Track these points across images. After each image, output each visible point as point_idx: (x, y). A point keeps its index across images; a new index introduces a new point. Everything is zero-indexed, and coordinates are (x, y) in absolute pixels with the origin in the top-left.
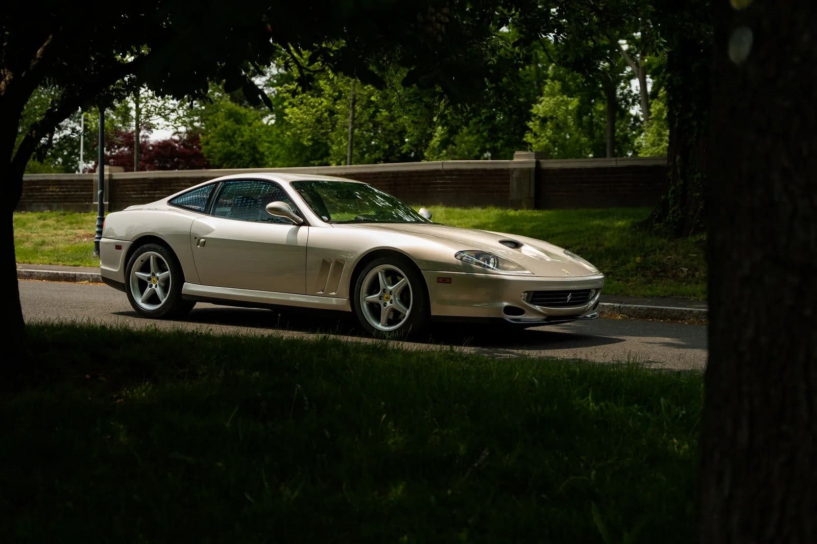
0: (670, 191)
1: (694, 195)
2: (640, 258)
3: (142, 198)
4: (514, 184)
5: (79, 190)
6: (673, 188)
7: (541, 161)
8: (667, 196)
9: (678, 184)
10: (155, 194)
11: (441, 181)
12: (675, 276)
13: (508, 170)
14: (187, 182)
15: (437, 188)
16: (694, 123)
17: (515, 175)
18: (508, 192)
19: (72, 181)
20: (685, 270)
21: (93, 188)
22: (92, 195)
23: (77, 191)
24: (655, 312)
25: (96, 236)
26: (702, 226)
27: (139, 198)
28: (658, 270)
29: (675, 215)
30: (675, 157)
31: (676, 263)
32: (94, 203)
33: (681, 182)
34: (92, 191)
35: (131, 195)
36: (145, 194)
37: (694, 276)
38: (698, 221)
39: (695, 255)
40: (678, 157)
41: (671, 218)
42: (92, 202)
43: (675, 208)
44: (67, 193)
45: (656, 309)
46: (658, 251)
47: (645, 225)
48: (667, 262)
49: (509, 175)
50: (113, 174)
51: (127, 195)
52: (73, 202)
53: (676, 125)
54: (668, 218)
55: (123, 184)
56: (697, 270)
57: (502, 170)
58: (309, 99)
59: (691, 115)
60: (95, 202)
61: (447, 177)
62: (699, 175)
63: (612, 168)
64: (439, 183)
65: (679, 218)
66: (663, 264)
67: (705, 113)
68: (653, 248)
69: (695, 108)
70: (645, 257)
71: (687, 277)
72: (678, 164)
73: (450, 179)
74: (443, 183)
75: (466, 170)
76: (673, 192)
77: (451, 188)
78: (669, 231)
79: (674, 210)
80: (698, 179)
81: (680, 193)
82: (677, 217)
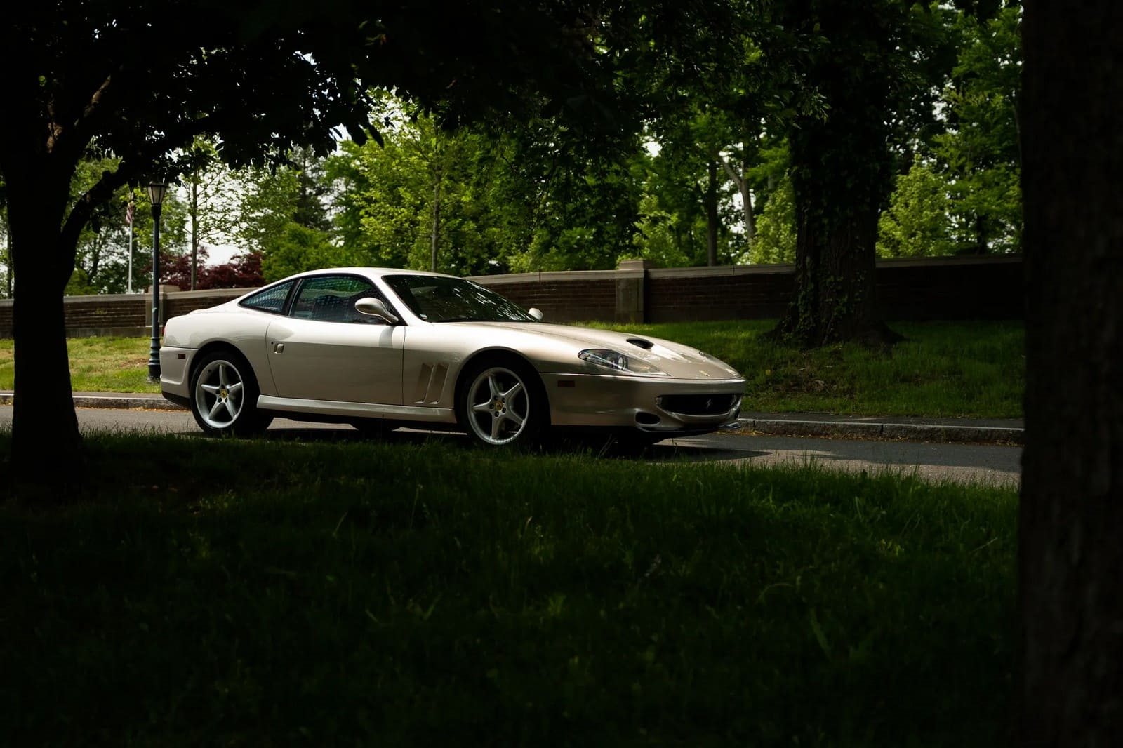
0: (800, 297)
1: (827, 300)
2: (769, 371)
4: (620, 297)
5: (129, 312)
6: (803, 293)
7: (650, 270)
8: (797, 301)
9: (809, 289)
11: (539, 295)
12: (810, 390)
13: (613, 281)
16: (826, 221)
17: (622, 286)
18: (614, 305)
19: (122, 302)
20: (821, 382)
21: (145, 309)
22: (144, 317)
23: (127, 314)
24: (794, 427)
25: (151, 359)
26: (836, 335)
28: (791, 383)
29: (806, 324)
30: (805, 259)
31: (811, 376)
32: (147, 326)
33: (812, 286)
34: (145, 313)
37: (831, 388)
38: (832, 329)
39: (831, 367)
40: (808, 259)
41: (802, 327)
42: (144, 325)
43: (806, 315)
44: (116, 316)
45: (797, 424)
46: (789, 363)
47: (774, 335)
48: (800, 374)
49: (614, 287)
50: (168, 293)
52: (121, 326)
53: (806, 223)
54: (798, 326)
55: (180, 305)
56: (834, 382)
57: (606, 281)
58: (388, 208)
59: (821, 212)
60: (148, 325)
61: (545, 290)
62: (832, 278)
63: (730, 277)
64: (536, 297)
65: (811, 325)
66: (796, 376)
67: (838, 209)
68: (784, 359)
69: (825, 204)
70: (775, 369)
71: (824, 390)
72: (808, 267)
73: (549, 292)
74: (540, 297)
75: (566, 282)
76: (804, 298)
77: (550, 302)
78: (800, 341)
79: (805, 318)
80: (831, 283)
81: (811, 298)
82: (808, 325)
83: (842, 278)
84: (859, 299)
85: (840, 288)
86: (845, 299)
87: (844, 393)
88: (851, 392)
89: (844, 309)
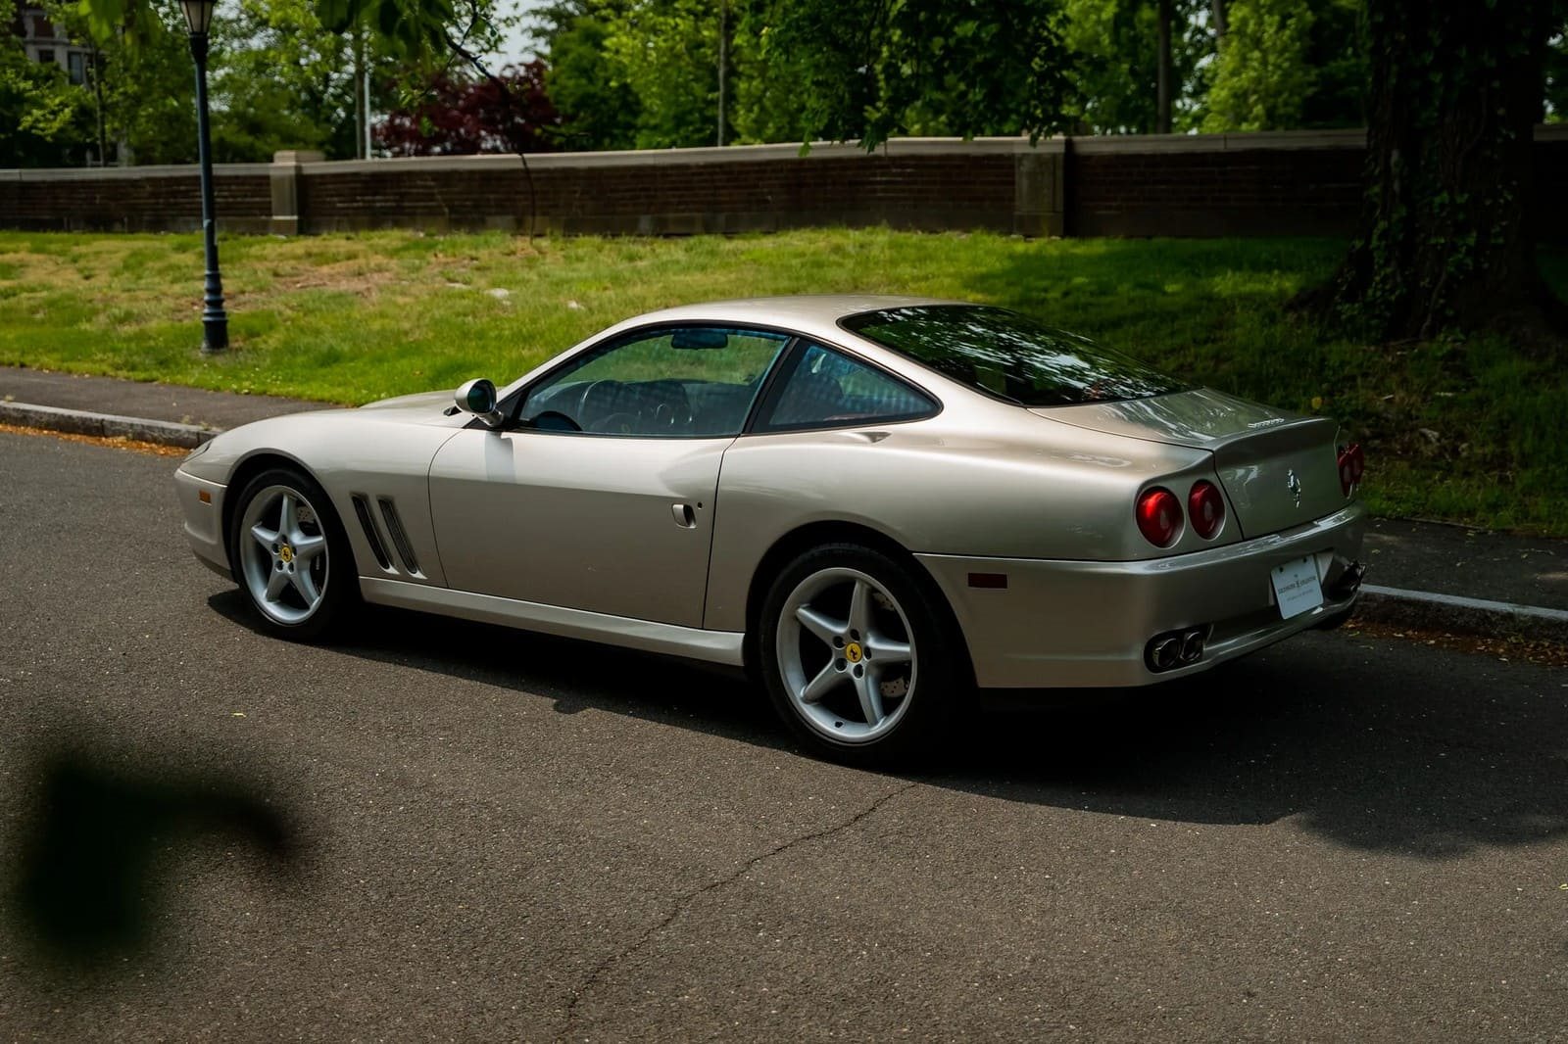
0: (1376, 233)
1: (1433, 241)
2: (1319, 399)
3: (354, 208)
4: (1023, 184)
5: (249, 194)
6: (1382, 225)
7: (1077, 139)
8: (1368, 241)
9: (1395, 216)
10: (374, 201)
11: (884, 179)
12: (1409, 452)
13: (1011, 157)
14: (426, 180)
15: (875, 191)
16: (1437, 78)
17: (1026, 167)
18: (1012, 199)
19: (237, 177)
20: (1432, 435)
21: (269, 191)
22: (270, 203)
23: (246, 196)
25: (206, 311)
26: (1450, 313)
27: (347, 208)
28: (1367, 432)
29: (1387, 287)
30: (1388, 156)
31: (1409, 416)
32: (275, 218)
33: (1403, 211)
34: (270, 196)
35: (335, 202)
36: (357, 201)
37: (1455, 452)
38: (1442, 301)
39: (1450, 394)
40: (1395, 156)
41: (1379, 293)
42: (271, 215)
43: (1389, 270)
44: (231, 200)
46: (1359, 381)
48: (1386, 410)
49: (1012, 167)
50: (303, 165)
51: (329, 203)
52: (241, 215)
53: (1393, 81)
54: (1370, 292)
55: (321, 184)
56: (1461, 436)
57: (1000, 157)
58: (651, 19)
59: (1429, 58)
60: (277, 215)
61: (894, 170)
62: (1445, 195)
64: (880, 183)
65: (1397, 293)
66: (1378, 416)
67: (1463, 53)
68: (1347, 370)
69: (1437, 42)
70: (1330, 394)
71: (1441, 455)
72: (1395, 170)
73: (900, 175)
74: (887, 182)
75: (931, 158)
76: (1384, 235)
77: (903, 191)
78: (1374, 322)
79: (1385, 275)
80: (1442, 206)
81: (1401, 237)
82: (1392, 291)
83: (1466, 196)
84: (1501, 241)
85: (1461, 216)
86: (1471, 240)
87: (1487, 464)
88: (1501, 462)
89: (1469, 261)
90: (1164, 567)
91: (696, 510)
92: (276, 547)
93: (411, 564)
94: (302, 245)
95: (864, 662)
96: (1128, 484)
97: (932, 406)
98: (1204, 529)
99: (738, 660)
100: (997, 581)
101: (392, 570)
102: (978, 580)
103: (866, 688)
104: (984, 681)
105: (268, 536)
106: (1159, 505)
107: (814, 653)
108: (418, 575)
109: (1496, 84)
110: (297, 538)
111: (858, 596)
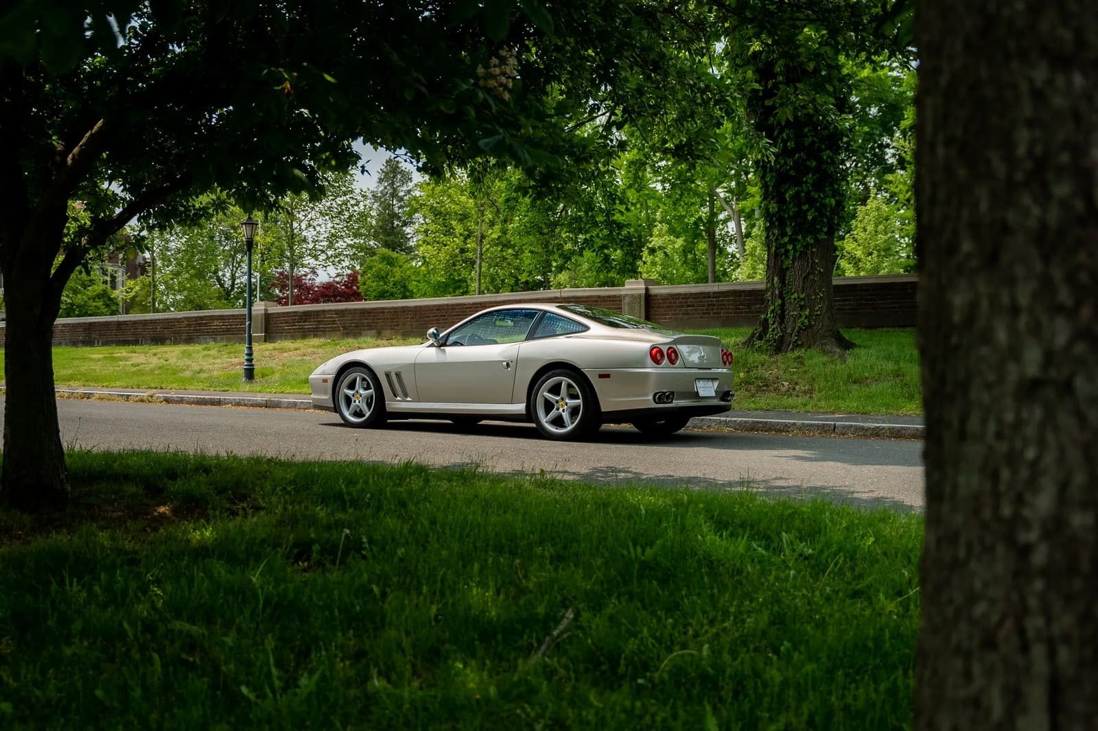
0: (769, 311)
1: (792, 313)
2: (743, 374)
3: (294, 329)
4: (626, 309)
5: (239, 324)
6: (772, 308)
7: (650, 287)
8: (767, 315)
9: (776, 304)
10: (305, 326)
12: (777, 390)
13: (620, 296)
14: (332, 314)
16: (790, 247)
20: (786, 384)
24: (760, 425)
25: (246, 363)
26: (800, 343)
27: (291, 329)
28: (761, 384)
29: (774, 333)
30: (773, 280)
31: (778, 378)
32: (253, 335)
33: (780, 302)
35: (284, 326)
36: (296, 326)
37: (794, 389)
38: (796, 338)
39: (794, 370)
40: (776, 279)
41: (771, 336)
43: (775, 326)
45: (761, 422)
46: (760, 367)
47: (749, 343)
48: (769, 377)
49: (621, 301)
50: (268, 308)
51: (281, 327)
53: (774, 249)
54: (768, 336)
55: (277, 317)
56: (796, 384)
57: (615, 296)
59: (786, 239)
62: (796, 295)
63: (715, 293)
65: (778, 335)
66: (765, 378)
67: (800, 237)
68: (755, 364)
69: (790, 233)
70: (748, 372)
71: (788, 390)
72: (776, 285)
75: (582, 297)
76: (773, 311)
78: (769, 348)
79: (774, 328)
80: (795, 299)
81: (779, 312)
82: (776, 335)
83: (804, 295)
84: (819, 313)
85: (802, 303)
86: (807, 312)
87: (805, 392)
88: (810, 392)
89: (806, 321)
90: (660, 371)
91: (510, 363)
92: (353, 396)
93: (406, 395)
94: (270, 346)
95: (565, 407)
96: (648, 346)
97: (587, 328)
98: (672, 362)
99: (524, 412)
100: (607, 376)
101: (398, 398)
102: (601, 376)
103: (566, 416)
104: (603, 410)
105: (350, 392)
106: (657, 352)
107: (549, 406)
108: (409, 399)
109: (814, 250)
110: (361, 391)
111: (564, 386)
